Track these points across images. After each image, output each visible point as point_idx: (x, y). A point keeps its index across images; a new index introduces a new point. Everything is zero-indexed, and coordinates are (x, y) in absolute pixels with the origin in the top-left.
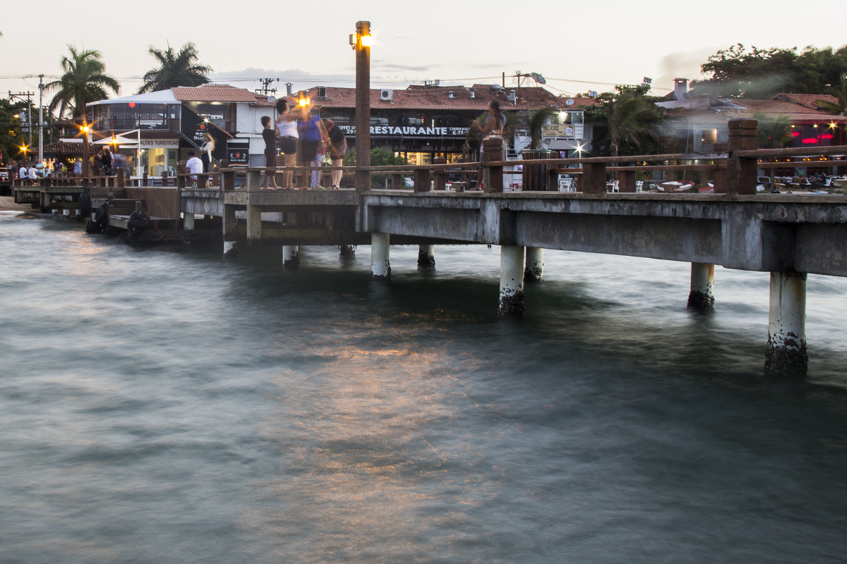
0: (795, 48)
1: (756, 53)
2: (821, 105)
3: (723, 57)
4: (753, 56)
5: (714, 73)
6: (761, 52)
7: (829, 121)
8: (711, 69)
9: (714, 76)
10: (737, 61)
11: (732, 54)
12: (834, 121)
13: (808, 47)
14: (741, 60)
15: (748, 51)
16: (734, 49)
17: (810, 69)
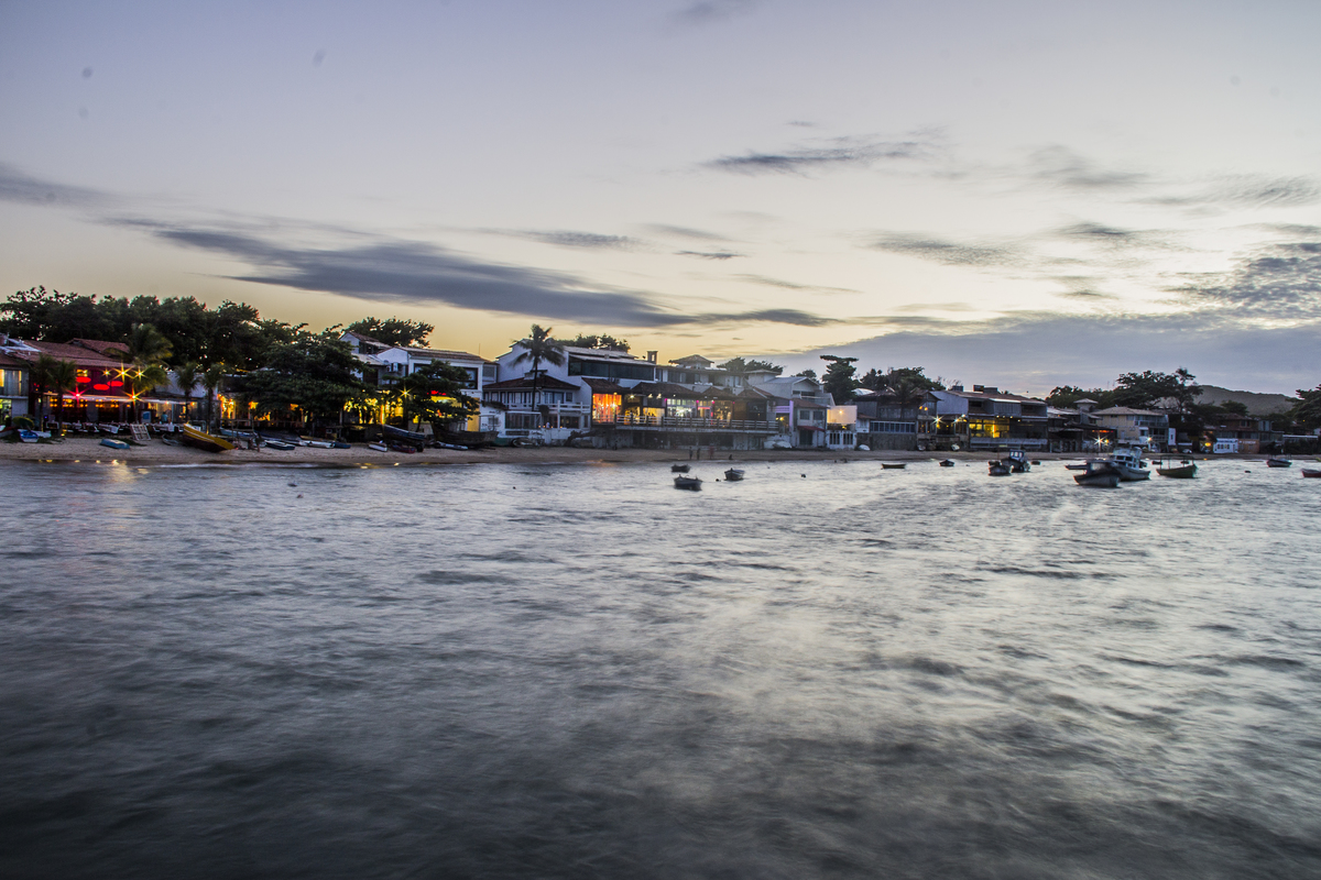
0: (94, 296)
1: (57, 296)
2: (113, 352)
3: (23, 298)
4: (54, 300)
5: (13, 313)
6: (63, 296)
7: (104, 368)
8: (11, 310)
9: (14, 316)
10: (38, 304)
11: (33, 296)
12: (109, 369)
13: (110, 297)
14: (42, 303)
15: (49, 294)
16: (36, 292)
17: (107, 317)
